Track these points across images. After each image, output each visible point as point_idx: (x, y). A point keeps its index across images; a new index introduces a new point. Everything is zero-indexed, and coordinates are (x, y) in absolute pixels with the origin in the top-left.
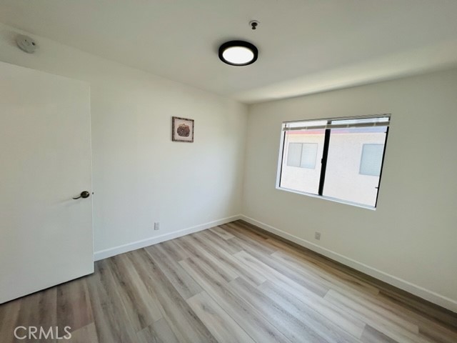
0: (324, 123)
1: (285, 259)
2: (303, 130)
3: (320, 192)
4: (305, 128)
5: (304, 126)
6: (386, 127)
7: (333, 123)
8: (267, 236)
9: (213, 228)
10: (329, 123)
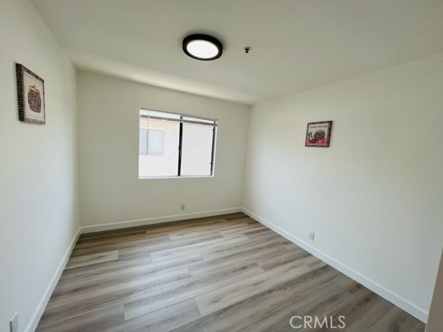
0: (178, 117)
1: (181, 235)
2: (163, 120)
3: (179, 174)
4: (165, 119)
5: (164, 117)
6: (213, 127)
7: (184, 118)
8: (144, 230)
9: (68, 264)
10: (181, 118)
